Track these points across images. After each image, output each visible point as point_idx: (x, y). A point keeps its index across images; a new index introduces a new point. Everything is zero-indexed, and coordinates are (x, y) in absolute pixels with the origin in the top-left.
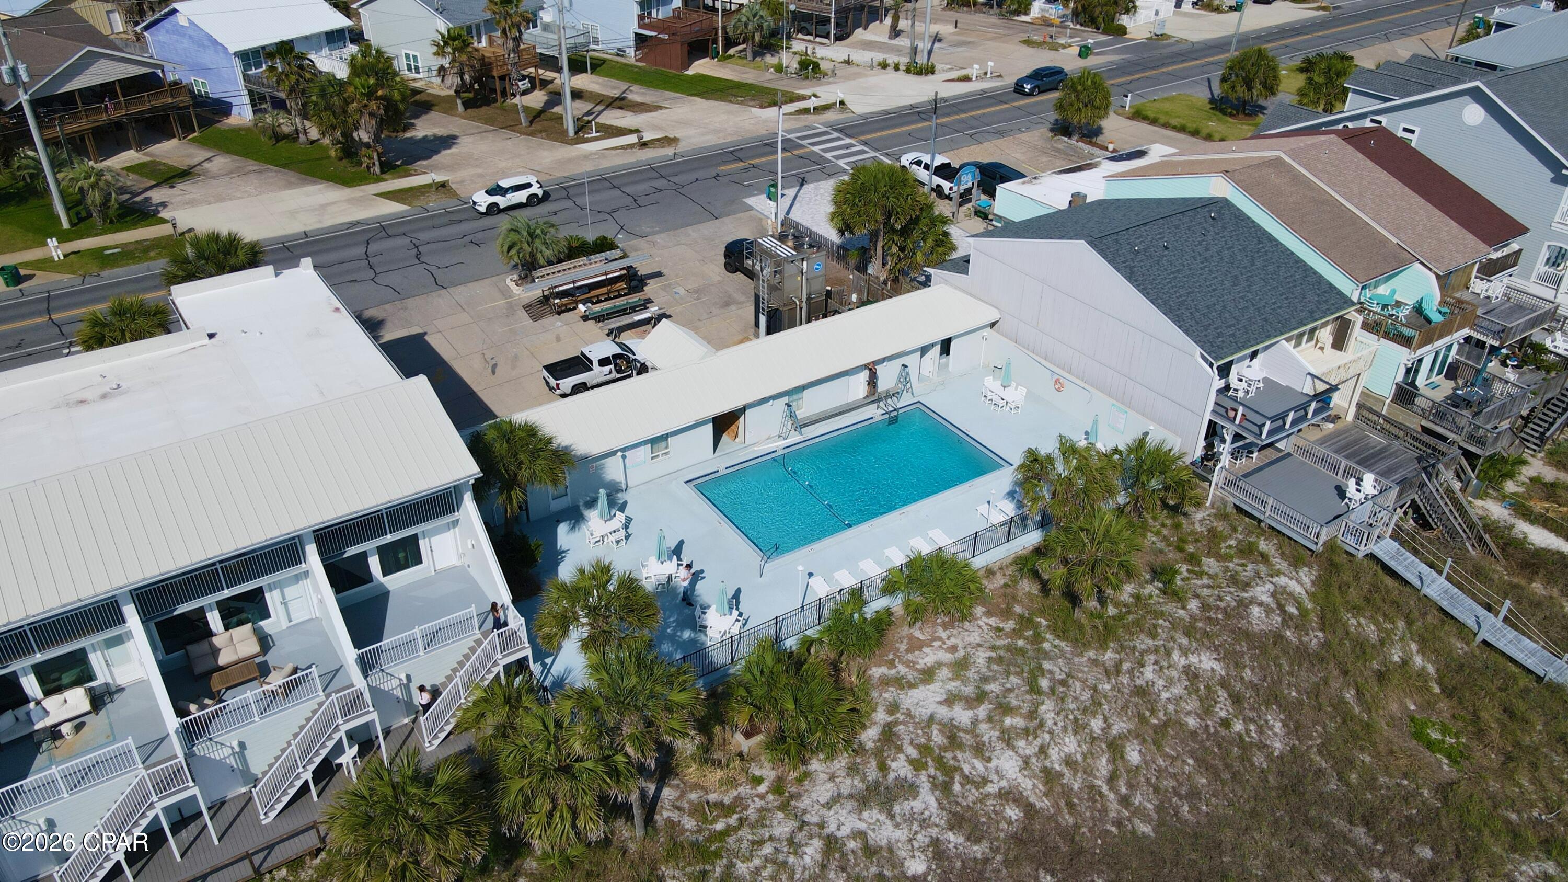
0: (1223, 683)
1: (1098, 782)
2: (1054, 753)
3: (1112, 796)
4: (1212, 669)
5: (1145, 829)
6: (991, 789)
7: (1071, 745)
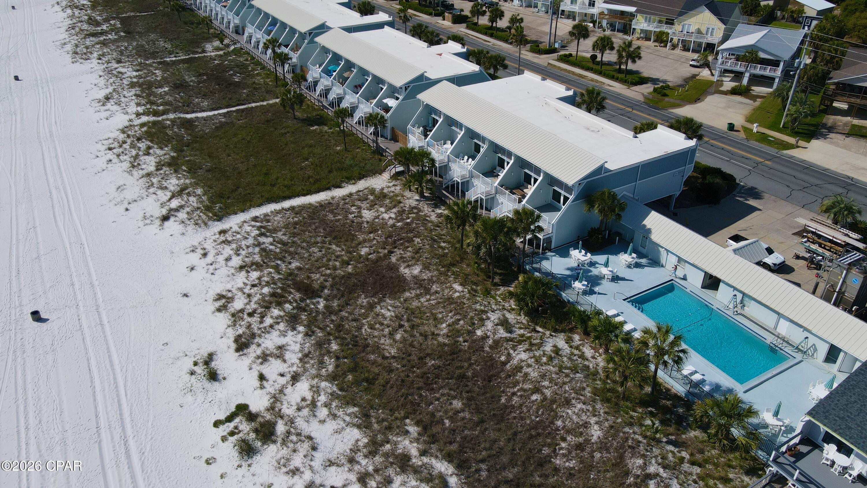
1: (521, 385)
2: (529, 370)
3: (516, 390)
5: (503, 400)
6: (511, 352)
7: (534, 374)
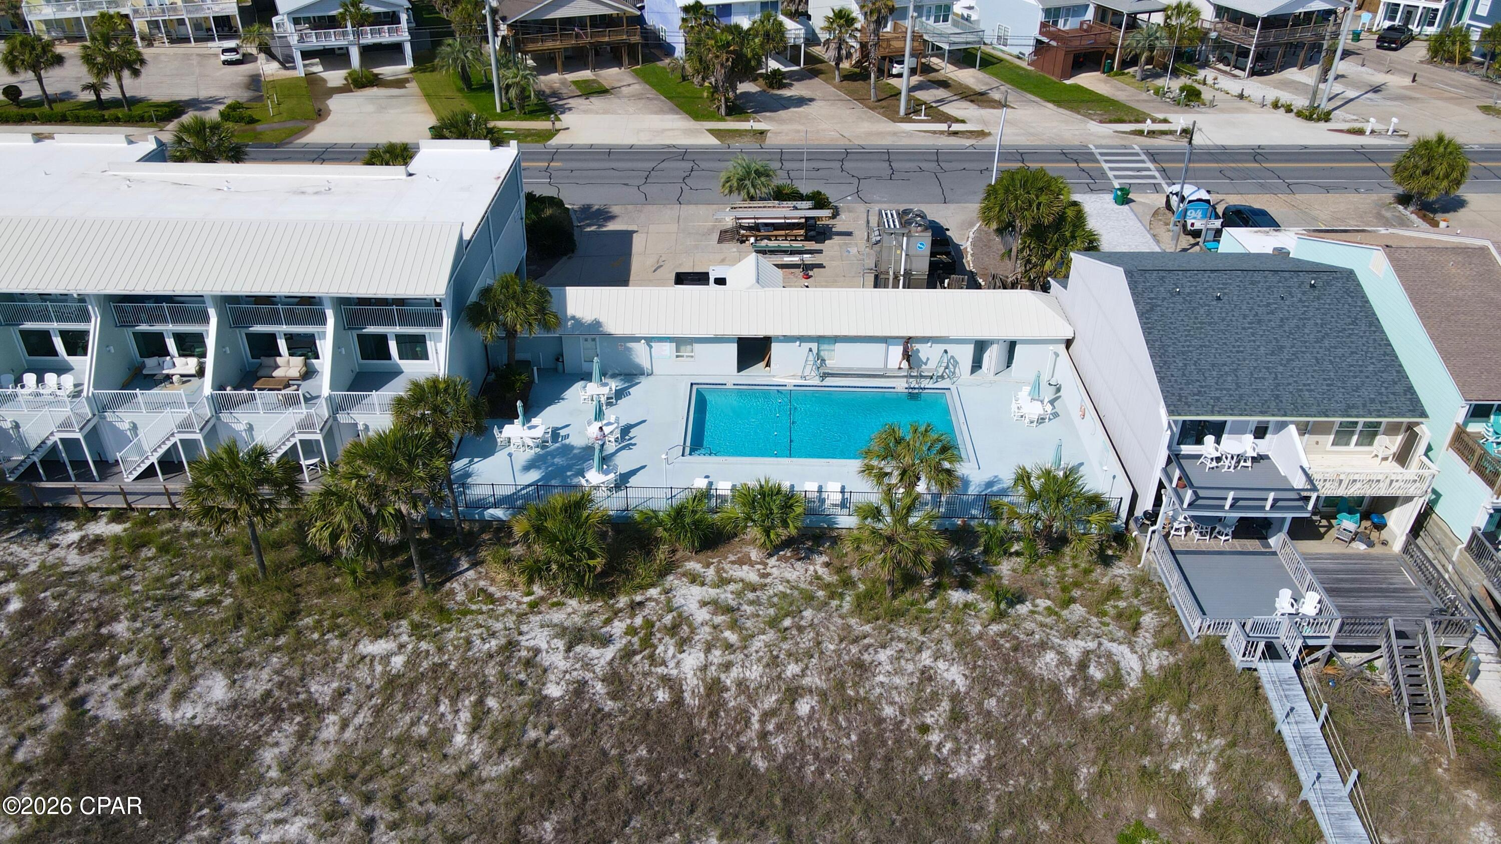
0: (955, 698)
4: (954, 681)
